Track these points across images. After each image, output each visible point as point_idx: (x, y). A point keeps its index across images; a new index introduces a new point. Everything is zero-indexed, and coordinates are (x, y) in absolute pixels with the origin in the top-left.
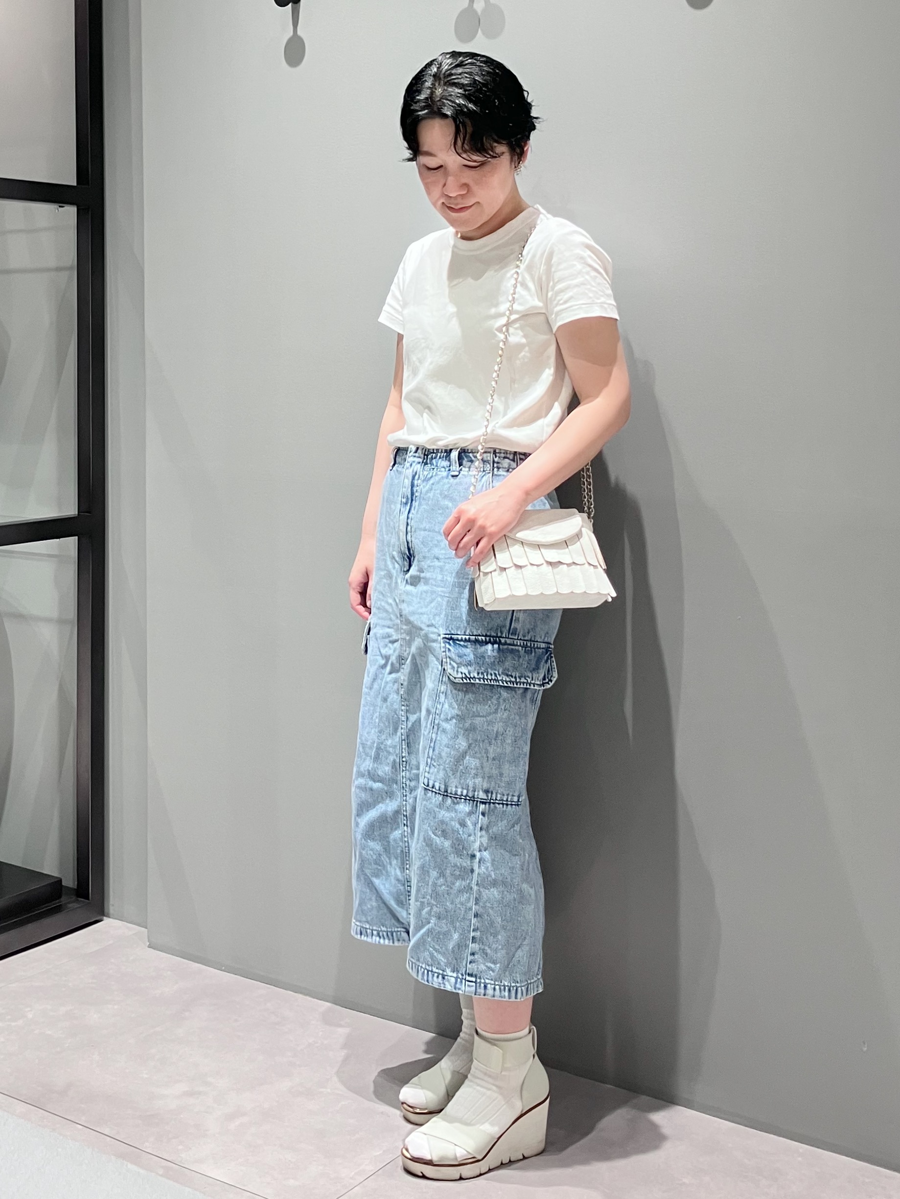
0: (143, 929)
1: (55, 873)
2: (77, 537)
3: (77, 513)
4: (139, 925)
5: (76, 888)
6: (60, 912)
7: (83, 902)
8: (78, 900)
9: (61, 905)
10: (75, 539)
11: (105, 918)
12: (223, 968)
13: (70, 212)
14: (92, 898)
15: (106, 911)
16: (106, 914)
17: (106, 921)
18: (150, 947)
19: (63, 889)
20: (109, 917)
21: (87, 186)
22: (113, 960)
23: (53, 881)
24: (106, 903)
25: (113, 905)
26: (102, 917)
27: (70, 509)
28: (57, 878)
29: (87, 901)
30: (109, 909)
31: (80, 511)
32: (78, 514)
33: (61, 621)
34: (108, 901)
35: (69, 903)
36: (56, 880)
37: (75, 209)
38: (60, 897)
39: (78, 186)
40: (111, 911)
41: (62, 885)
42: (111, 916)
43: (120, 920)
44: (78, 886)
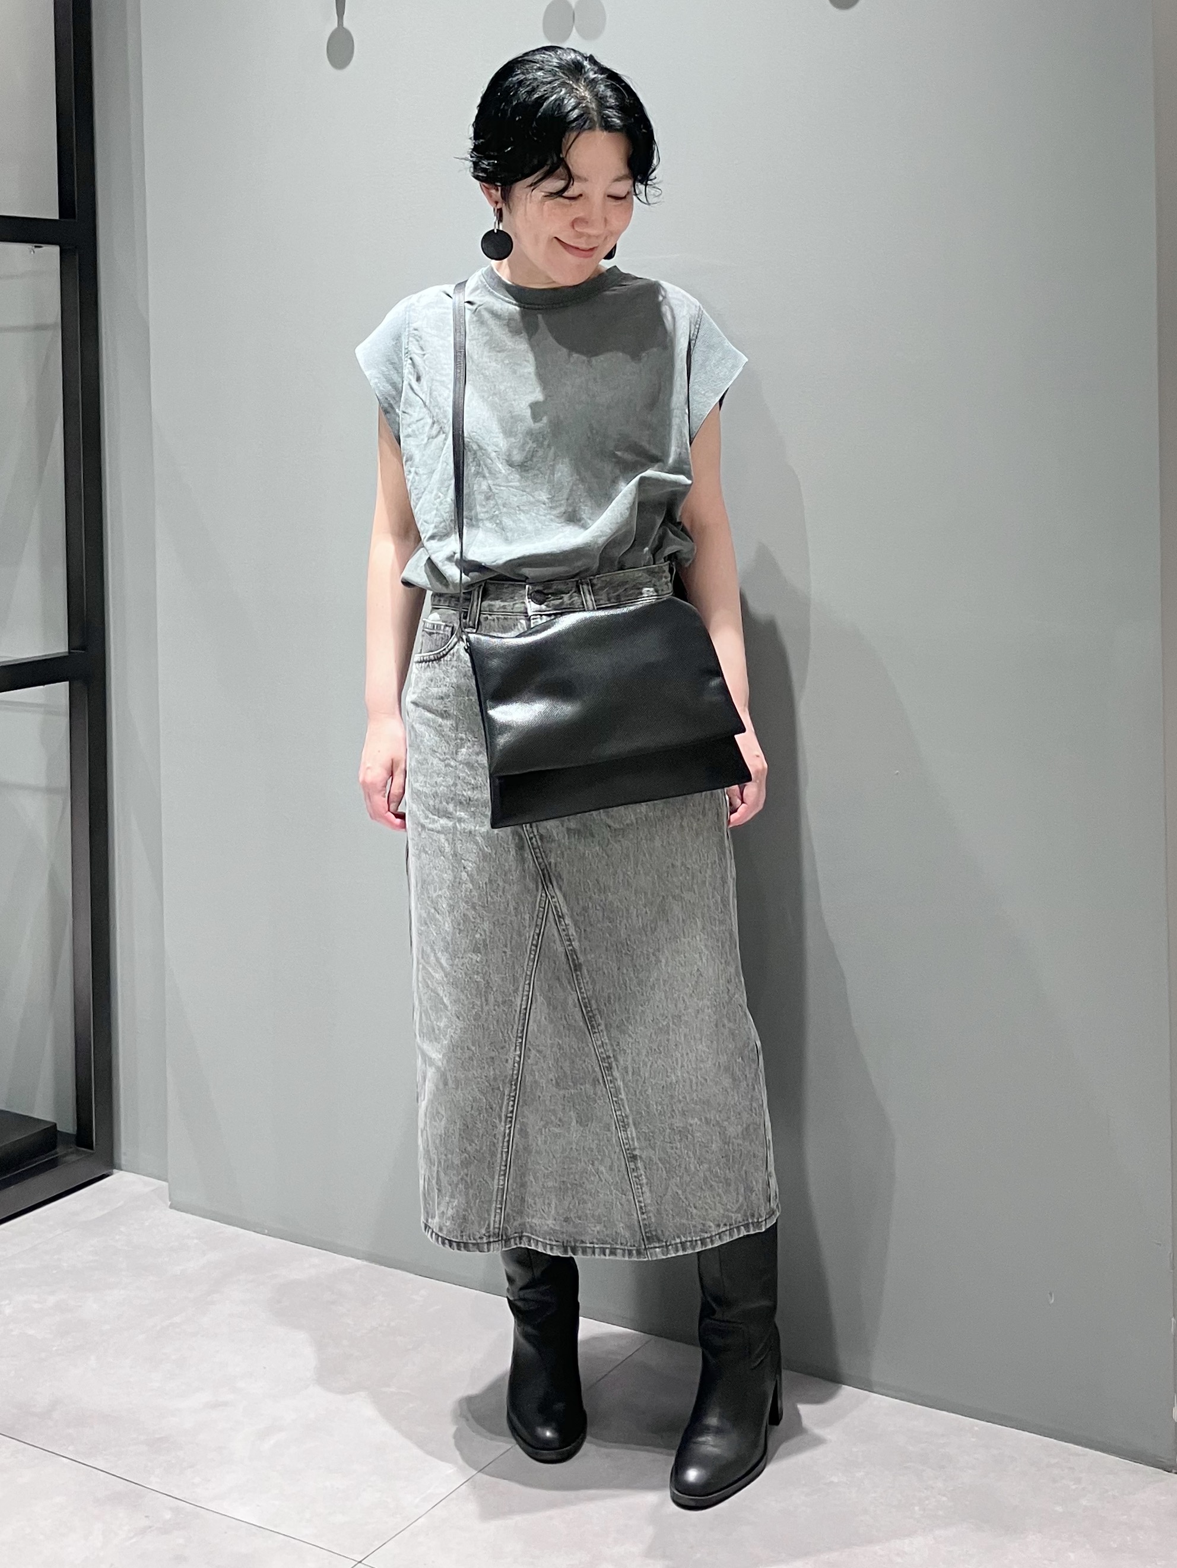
0: (165, 1184)
1: (48, 1117)
2: (68, 683)
3: (67, 650)
4: (159, 1179)
5: (75, 1133)
6: (56, 1166)
7: (83, 1151)
8: (77, 1150)
9: (57, 1158)
10: (66, 686)
11: (115, 1171)
13: (51, 254)
14: (96, 1147)
15: (116, 1161)
16: (115, 1166)
17: (117, 1175)
18: (172, 1207)
19: (59, 1134)
20: (120, 1169)
21: (72, 220)
23: (46, 1126)
24: (116, 1149)
25: (125, 1155)
26: (109, 1172)
28: (50, 1122)
29: (91, 1150)
30: (120, 1160)
31: (70, 648)
32: (69, 652)
33: (50, 790)
34: (119, 1150)
35: (66, 1155)
36: (50, 1126)
37: (58, 250)
38: (54, 1147)
39: (63, 220)
40: (123, 1162)
41: (56, 1130)
42: (122, 1168)
43: (134, 1173)
44: (78, 1132)
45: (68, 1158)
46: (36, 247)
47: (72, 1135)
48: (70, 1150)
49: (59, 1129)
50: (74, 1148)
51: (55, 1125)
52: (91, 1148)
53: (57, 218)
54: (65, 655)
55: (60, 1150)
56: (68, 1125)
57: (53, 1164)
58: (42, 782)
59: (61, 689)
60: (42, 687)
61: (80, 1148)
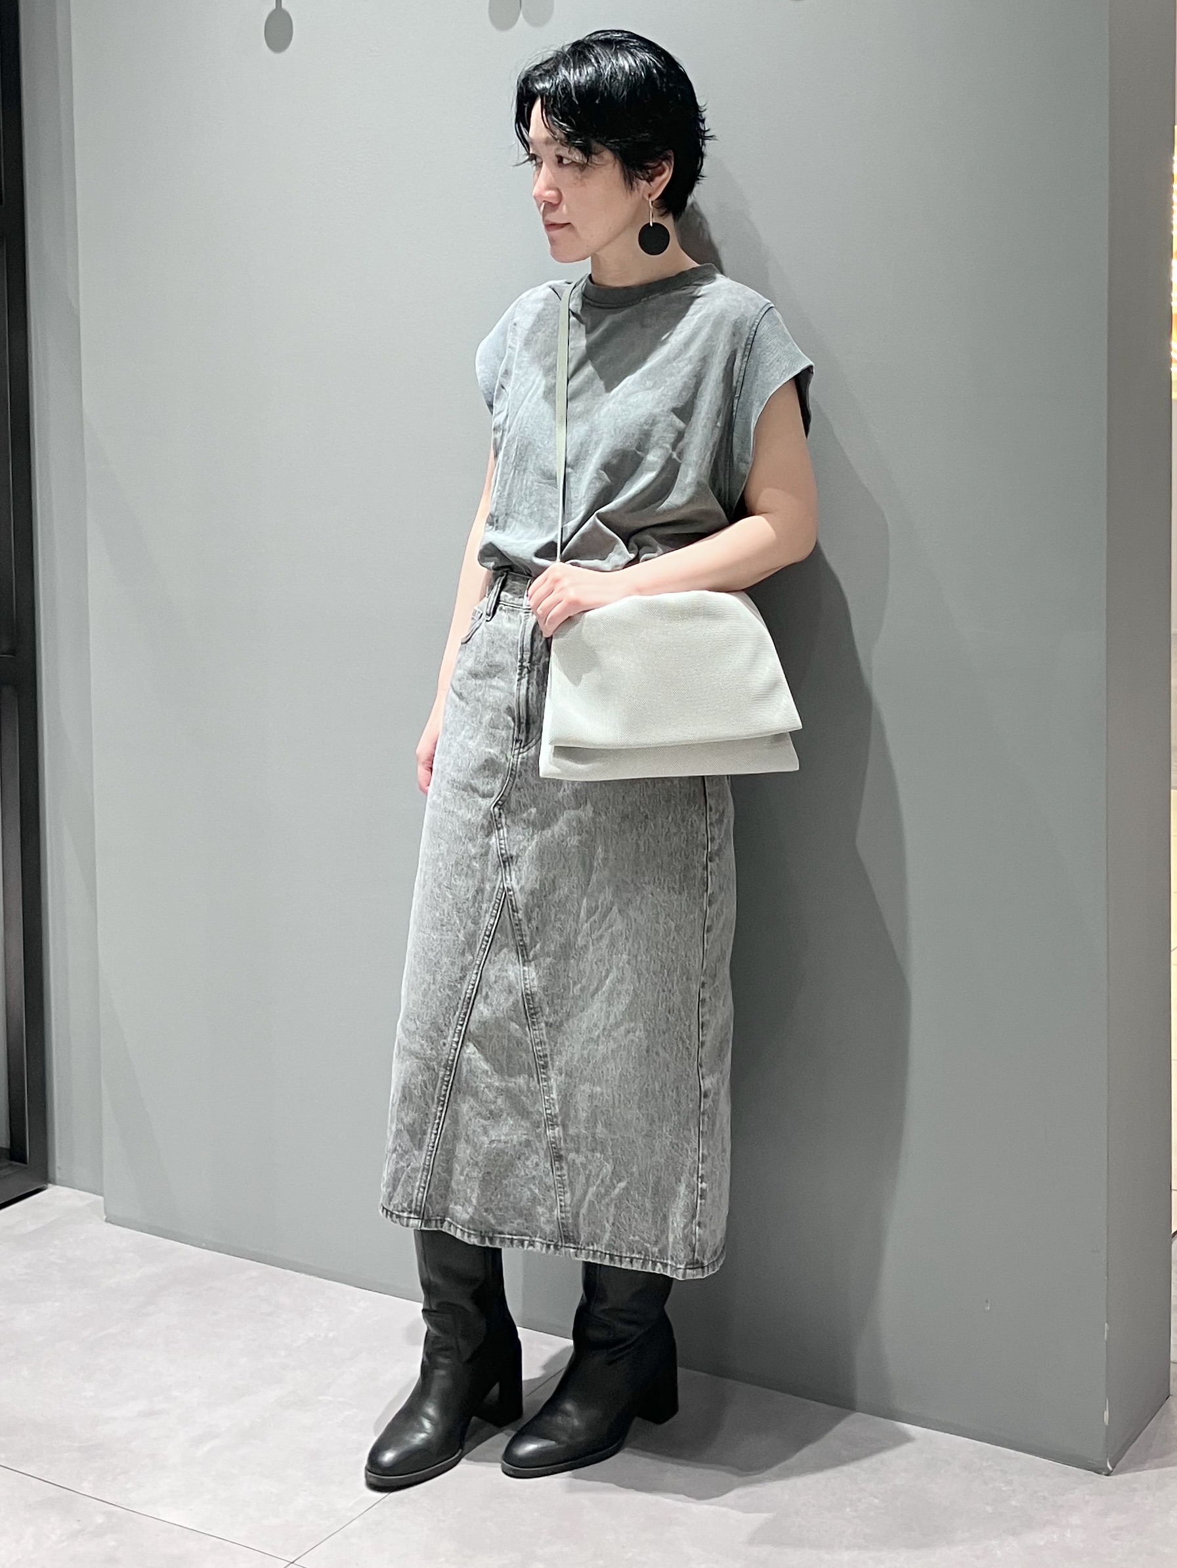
4: (94, 1192)
7: (16, 1166)
8: (11, 1165)
11: (50, 1185)
12: (204, 1244)
14: (30, 1161)
15: (50, 1175)
16: (51, 1181)
17: (52, 1190)
18: (107, 1220)
20: (54, 1183)
22: (56, 1243)
24: (50, 1164)
25: (60, 1168)
26: (45, 1185)
30: (54, 1172)
34: (54, 1164)
35: (1, 1168)
40: (58, 1175)
42: (57, 1182)
43: (70, 1187)
44: (11, 1145)
45: (1, 1172)
47: (6, 1149)
48: (3, 1164)
50: (6, 1162)
56: (1, 1140)
61: (12, 1162)
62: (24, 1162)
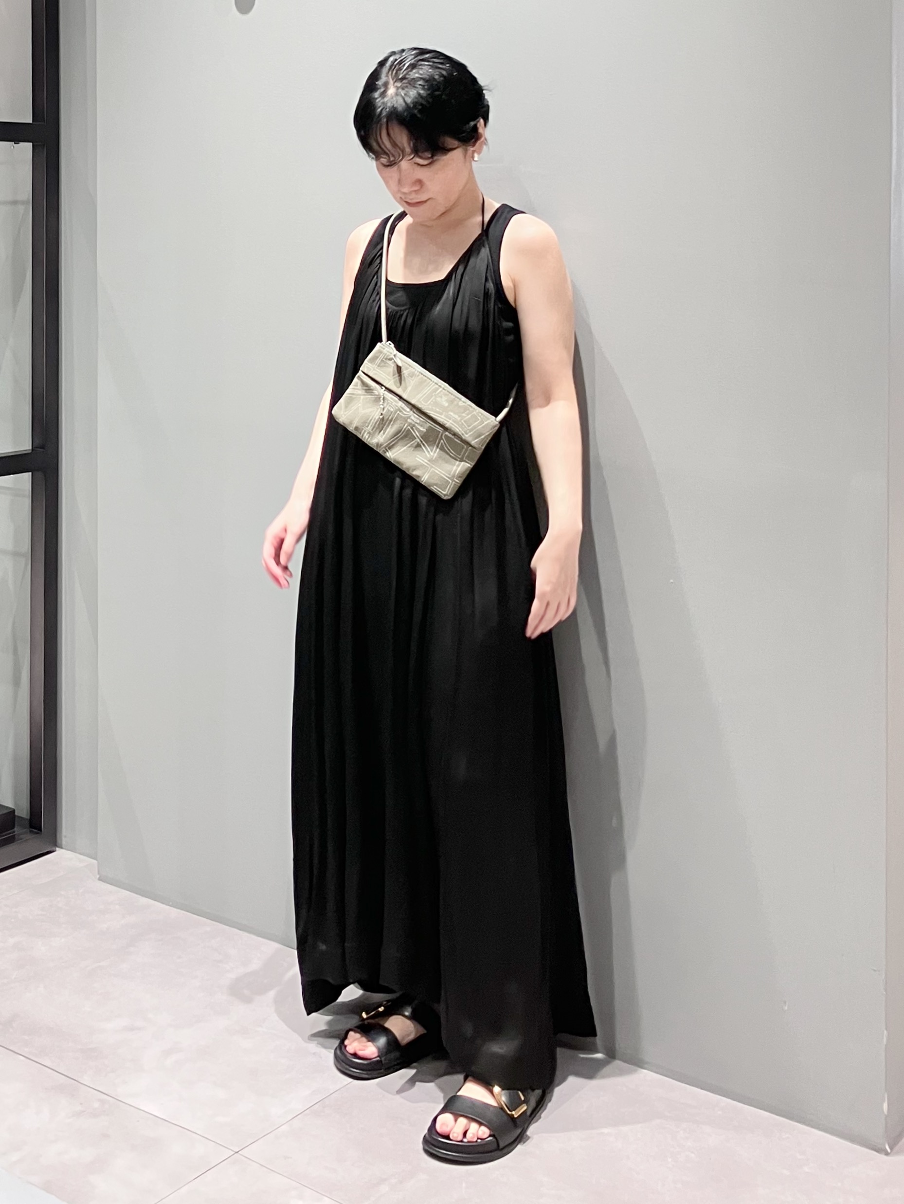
0: (95, 862)
1: (9, 803)
2: (30, 473)
3: (31, 448)
4: (91, 857)
5: (28, 817)
6: (13, 842)
7: (34, 833)
8: (30, 831)
9: (14, 835)
10: (29, 476)
11: (57, 849)
12: (171, 903)
13: (26, 149)
14: (44, 830)
15: (59, 841)
16: (58, 845)
17: (59, 852)
18: (100, 879)
19: (16, 818)
20: (62, 848)
21: (42, 123)
22: (62, 893)
23: (5, 811)
24: (58, 832)
25: (65, 837)
26: (53, 849)
27: (25, 445)
28: (11, 808)
29: (39, 832)
30: (61, 840)
31: (34, 446)
32: (32, 450)
33: (16, 554)
34: (61, 832)
35: (21, 834)
36: (10, 810)
37: (31, 144)
38: (13, 827)
39: (34, 123)
40: (64, 843)
41: (14, 816)
42: (63, 847)
43: (72, 851)
44: (30, 817)
45: (21, 836)
46: (15, 143)
47: (27, 819)
48: (25, 830)
49: (16, 814)
50: (27, 830)
51: (14, 811)
52: (40, 829)
53: (31, 122)
54: (30, 451)
55: (17, 830)
56: (23, 811)
57: (11, 840)
58: (10, 547)
59: (26, 478)
60: (12, 475)
61: (31, 829)
62: (41, 830)
